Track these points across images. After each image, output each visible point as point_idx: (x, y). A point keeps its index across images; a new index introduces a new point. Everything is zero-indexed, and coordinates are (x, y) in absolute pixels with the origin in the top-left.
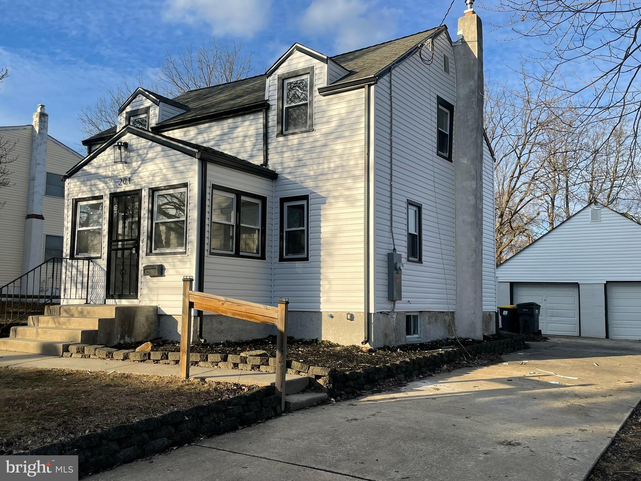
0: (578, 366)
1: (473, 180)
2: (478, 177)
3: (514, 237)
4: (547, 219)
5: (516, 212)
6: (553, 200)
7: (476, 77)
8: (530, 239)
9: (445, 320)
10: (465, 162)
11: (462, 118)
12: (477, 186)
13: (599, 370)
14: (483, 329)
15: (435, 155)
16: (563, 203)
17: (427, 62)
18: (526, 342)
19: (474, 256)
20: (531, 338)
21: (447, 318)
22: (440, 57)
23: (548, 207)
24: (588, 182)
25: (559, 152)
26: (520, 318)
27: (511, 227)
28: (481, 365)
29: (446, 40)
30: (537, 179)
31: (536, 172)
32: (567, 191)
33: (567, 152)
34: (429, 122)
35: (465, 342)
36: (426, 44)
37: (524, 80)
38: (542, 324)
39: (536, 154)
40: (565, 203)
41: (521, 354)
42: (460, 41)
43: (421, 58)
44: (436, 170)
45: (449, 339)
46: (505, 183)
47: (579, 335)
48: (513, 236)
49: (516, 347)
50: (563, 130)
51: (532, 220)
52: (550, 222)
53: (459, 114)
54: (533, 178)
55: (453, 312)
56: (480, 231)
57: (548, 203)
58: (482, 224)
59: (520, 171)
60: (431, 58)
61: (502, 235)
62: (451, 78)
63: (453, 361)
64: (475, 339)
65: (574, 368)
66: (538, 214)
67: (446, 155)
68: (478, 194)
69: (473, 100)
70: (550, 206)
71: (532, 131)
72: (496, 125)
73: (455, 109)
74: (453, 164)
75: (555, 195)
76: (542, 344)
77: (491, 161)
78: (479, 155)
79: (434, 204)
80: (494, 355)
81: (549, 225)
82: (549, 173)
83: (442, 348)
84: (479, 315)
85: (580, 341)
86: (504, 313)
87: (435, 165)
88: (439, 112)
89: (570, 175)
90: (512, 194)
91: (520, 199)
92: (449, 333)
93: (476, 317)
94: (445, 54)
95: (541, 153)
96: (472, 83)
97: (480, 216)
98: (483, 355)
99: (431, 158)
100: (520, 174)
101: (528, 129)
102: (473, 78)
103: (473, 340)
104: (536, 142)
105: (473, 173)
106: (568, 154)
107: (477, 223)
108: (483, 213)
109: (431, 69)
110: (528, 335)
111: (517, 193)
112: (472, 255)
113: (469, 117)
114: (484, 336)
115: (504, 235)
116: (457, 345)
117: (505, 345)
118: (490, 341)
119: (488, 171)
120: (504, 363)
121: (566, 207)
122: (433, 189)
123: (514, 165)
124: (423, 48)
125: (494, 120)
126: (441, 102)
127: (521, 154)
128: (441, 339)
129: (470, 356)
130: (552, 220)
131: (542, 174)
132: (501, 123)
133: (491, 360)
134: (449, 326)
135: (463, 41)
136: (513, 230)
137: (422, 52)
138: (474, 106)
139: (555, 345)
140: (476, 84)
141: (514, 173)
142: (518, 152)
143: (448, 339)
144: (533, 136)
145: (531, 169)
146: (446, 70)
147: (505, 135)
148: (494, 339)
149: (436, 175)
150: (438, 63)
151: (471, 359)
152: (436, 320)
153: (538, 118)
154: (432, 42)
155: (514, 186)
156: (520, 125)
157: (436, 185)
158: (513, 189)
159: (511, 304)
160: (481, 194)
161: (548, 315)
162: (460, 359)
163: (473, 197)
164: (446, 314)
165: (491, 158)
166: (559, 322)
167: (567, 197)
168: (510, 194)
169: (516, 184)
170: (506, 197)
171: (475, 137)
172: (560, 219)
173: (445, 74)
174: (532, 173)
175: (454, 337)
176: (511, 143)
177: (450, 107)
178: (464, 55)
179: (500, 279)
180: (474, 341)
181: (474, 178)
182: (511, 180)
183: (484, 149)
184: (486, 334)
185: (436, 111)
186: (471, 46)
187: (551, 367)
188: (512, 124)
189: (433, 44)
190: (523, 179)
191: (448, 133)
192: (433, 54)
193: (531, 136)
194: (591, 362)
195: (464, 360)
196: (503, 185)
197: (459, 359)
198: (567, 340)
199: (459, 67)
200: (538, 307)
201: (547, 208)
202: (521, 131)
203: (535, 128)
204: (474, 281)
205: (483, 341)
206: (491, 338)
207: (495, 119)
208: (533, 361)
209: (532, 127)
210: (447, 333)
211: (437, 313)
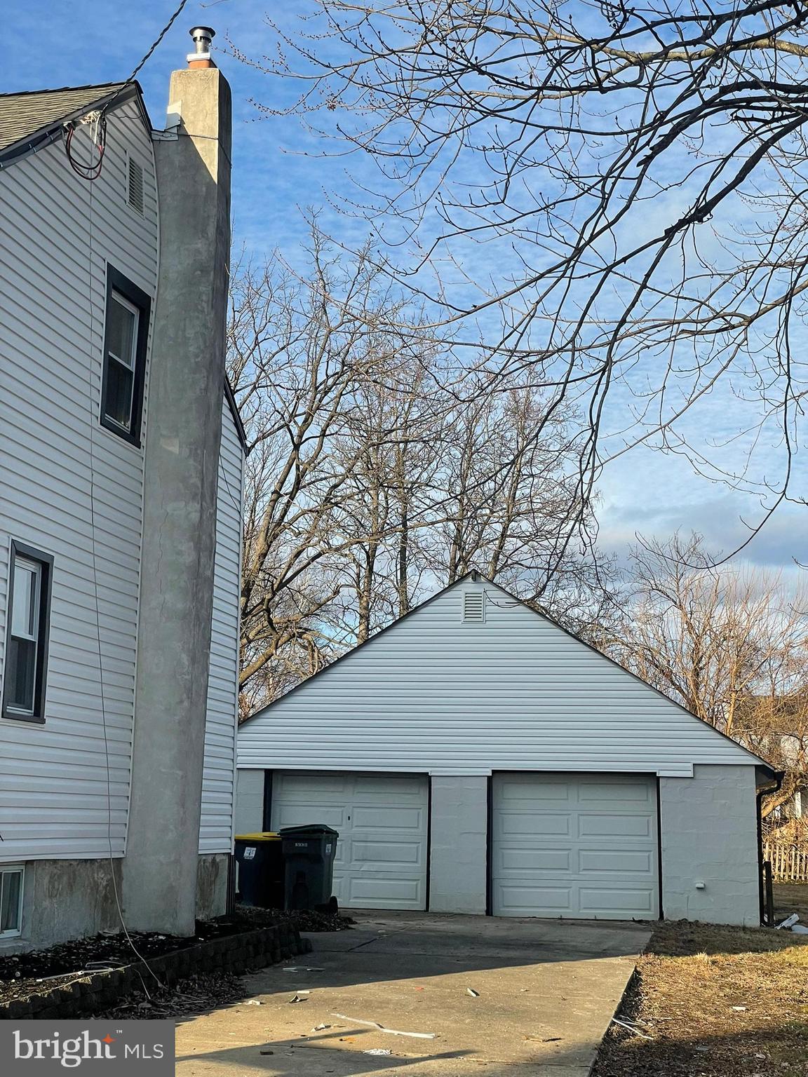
0: (431, 999)
1: (194, 497)
2: (207, 495)
3: (276, 648)
4: (356, 606)
5: (282, 585)
6: (370, 558)
7: (211, 231)
8: (316, 655)
9: (96, 884)
10: (175, 449)
11: (171, 332)
12: (201, 517)
13: (483, 1009)
14: (196, 904)
15: (97, 424)
16: (394, 566)
17: (85, 171)
18: (302, 934)
19: (186, 704)
20: (314, 922)
21: (101, 877)
22: (121, 165)
23: (358, 575)
24: (453, 520)
25: (391, 442)
26: (287, 865)
27: (270, 622)
28: (190, 1009)
29: (138, 122)
30: (336, 504)
31: (336, 486)
32: (405, 538)
33: (406, 442)
34: (86, 332)
35: (148, 944)
36: (84, 123)
37: (315, 253)
38: (338, 880)
39: (337, 439)
40: (399, 567)
41: (292, 969)
42: (175, 131)
43: (70, 158)
44: (96, 465)
45: (104, 938)
46: (259, 505)
47: (424, 908)
48: (274, 645)
49: (278, 951)
50: (401, 387)
51: (320, 605)
52: (364, 612)
53: (162, 322)
54: (327, 500)
55: (120, 859)
56: (204, 637)
57: (359, 566)
58: (210, 618)
59: (298, 481)
60: (95, 163)
61: (245, 641)
62: (146, 224)
63: (115, 1004)
64: (174, 933)
65: (424, 1005)
66: (336, 592)
67: (126, 426)
68: (204, 537)
69: (202, 289)
70: (363, 573)
71: (330, 381)
72: (245, 356)
73: (153, 307)
74: (142, 452)
75: (376, 545)
76: (338, 936)
77: (238, 454)
78: (211, 435)
79: (88, 559)
80: (222, 978)
81: (358, 620)
82: (367, 490)
83: (83, 968)
84: (190, 865)
85: (429, 924)
86: (246, 854)
87: (96, 451)
88: (112, 309)
89: (413, 499)
90: (276, 536)
91: (295, 551)
92: (104, 920)
93: (180, 872)
94: (134, 159)
95: (349, 439)
96: (200, 245)
97: (206, 596)
98: (194, 980)
99: (86, 431)
100: (298, 486)
101: (321, 377)
102: (204, 232)
103: (168, 936)
104: (338, 410)
105: (195, 480)
106: (409, 446)
107: (197, 616)
108: (215, 588)
109: (95, 191)
110: (307, 913)
111: (288, 535)
112: (182, 702)
113: (190, 333)
114: (198, 924)
115: (250, 642)
116: (126, 954)
117: (251, 948)
118: (214, 937)
119: (229, 478)
120: (251, 1002)
121: (399, 578)
122: (87, 516)
123: (283, 463)
124: (76, 132)
125: (240, 342)
126: (118, 283)
127: (300, 436)
128: (80, 938)
129: (160, 985)
130: (366, 608)
131: (348, 492)
132: (256, 353)
133: (217, 995)
134: (106, 898)
135: (182, 132)
136: (274, 629)
137: (73, 142)
138: (205, 305)
139: (372, 939)
140: (212, 249)
141: (282, 483)
142: (295, 431)
143: (100, 937)
144: (331, 395)
145: (323, 475)
146: (135, 198)
147: (264, 384)
148: (224, 931)
149: (97, 479)
150: (114, 179)
151: (162, 996)
152: (71, 886)
153: (344, 351)
154: (102, 119)
155: (283, 517)
156: (301, 364)
157: (98, 507)
158: (279, 524)
159: (264, 830)
160: (211, 538)
161: (354, 858)
162: (133, 997)
163: (192, 544)
164: (101, 867)
165: (238, 444)
166: (381, 876)
167: (403, 551)
168: (271, 538)
169: (285, 512)
170: (259, 545)
171: (203, 386)
172: (385, 607)
173: (132, 211)
174: (324, 487)
175: (116, 931)
176: (279, 406)
177: (142, 302)
178: (183, 169)
179: (242, 762)
180: (173, 942)
181: (196, 494)
182: (275, 501)
183: (224, 421)
184: (199, 918)
185: (103, 305)
186: (202, 149)
187: (368, 1007)
188: (282, 357)
189: (104, 127)
190: (304, 500)
191: (132, 368)
192: (102, 154)
193: (326, 393)
194: (461, 986)
195: (144, 1000)
196: (253, 510)
197: (132, 995)
198: (400, 924)
199: (169, 199)
200: (332, 835)
201: (355, 576)
202: (303, 379)
203: (339, 375)
204: (180, 773)
205: (194, 940)
206: (216, 929)
207: (241, 340)
208: (321, 992)
209: (330, 373)
210: (98, 920)
211: (75, 863)
